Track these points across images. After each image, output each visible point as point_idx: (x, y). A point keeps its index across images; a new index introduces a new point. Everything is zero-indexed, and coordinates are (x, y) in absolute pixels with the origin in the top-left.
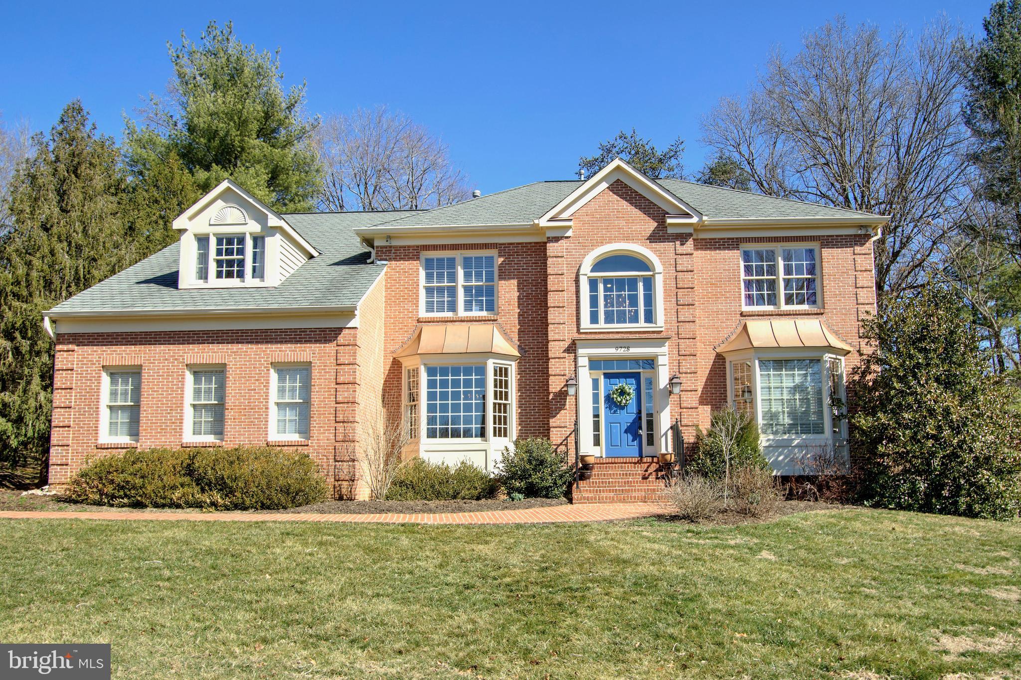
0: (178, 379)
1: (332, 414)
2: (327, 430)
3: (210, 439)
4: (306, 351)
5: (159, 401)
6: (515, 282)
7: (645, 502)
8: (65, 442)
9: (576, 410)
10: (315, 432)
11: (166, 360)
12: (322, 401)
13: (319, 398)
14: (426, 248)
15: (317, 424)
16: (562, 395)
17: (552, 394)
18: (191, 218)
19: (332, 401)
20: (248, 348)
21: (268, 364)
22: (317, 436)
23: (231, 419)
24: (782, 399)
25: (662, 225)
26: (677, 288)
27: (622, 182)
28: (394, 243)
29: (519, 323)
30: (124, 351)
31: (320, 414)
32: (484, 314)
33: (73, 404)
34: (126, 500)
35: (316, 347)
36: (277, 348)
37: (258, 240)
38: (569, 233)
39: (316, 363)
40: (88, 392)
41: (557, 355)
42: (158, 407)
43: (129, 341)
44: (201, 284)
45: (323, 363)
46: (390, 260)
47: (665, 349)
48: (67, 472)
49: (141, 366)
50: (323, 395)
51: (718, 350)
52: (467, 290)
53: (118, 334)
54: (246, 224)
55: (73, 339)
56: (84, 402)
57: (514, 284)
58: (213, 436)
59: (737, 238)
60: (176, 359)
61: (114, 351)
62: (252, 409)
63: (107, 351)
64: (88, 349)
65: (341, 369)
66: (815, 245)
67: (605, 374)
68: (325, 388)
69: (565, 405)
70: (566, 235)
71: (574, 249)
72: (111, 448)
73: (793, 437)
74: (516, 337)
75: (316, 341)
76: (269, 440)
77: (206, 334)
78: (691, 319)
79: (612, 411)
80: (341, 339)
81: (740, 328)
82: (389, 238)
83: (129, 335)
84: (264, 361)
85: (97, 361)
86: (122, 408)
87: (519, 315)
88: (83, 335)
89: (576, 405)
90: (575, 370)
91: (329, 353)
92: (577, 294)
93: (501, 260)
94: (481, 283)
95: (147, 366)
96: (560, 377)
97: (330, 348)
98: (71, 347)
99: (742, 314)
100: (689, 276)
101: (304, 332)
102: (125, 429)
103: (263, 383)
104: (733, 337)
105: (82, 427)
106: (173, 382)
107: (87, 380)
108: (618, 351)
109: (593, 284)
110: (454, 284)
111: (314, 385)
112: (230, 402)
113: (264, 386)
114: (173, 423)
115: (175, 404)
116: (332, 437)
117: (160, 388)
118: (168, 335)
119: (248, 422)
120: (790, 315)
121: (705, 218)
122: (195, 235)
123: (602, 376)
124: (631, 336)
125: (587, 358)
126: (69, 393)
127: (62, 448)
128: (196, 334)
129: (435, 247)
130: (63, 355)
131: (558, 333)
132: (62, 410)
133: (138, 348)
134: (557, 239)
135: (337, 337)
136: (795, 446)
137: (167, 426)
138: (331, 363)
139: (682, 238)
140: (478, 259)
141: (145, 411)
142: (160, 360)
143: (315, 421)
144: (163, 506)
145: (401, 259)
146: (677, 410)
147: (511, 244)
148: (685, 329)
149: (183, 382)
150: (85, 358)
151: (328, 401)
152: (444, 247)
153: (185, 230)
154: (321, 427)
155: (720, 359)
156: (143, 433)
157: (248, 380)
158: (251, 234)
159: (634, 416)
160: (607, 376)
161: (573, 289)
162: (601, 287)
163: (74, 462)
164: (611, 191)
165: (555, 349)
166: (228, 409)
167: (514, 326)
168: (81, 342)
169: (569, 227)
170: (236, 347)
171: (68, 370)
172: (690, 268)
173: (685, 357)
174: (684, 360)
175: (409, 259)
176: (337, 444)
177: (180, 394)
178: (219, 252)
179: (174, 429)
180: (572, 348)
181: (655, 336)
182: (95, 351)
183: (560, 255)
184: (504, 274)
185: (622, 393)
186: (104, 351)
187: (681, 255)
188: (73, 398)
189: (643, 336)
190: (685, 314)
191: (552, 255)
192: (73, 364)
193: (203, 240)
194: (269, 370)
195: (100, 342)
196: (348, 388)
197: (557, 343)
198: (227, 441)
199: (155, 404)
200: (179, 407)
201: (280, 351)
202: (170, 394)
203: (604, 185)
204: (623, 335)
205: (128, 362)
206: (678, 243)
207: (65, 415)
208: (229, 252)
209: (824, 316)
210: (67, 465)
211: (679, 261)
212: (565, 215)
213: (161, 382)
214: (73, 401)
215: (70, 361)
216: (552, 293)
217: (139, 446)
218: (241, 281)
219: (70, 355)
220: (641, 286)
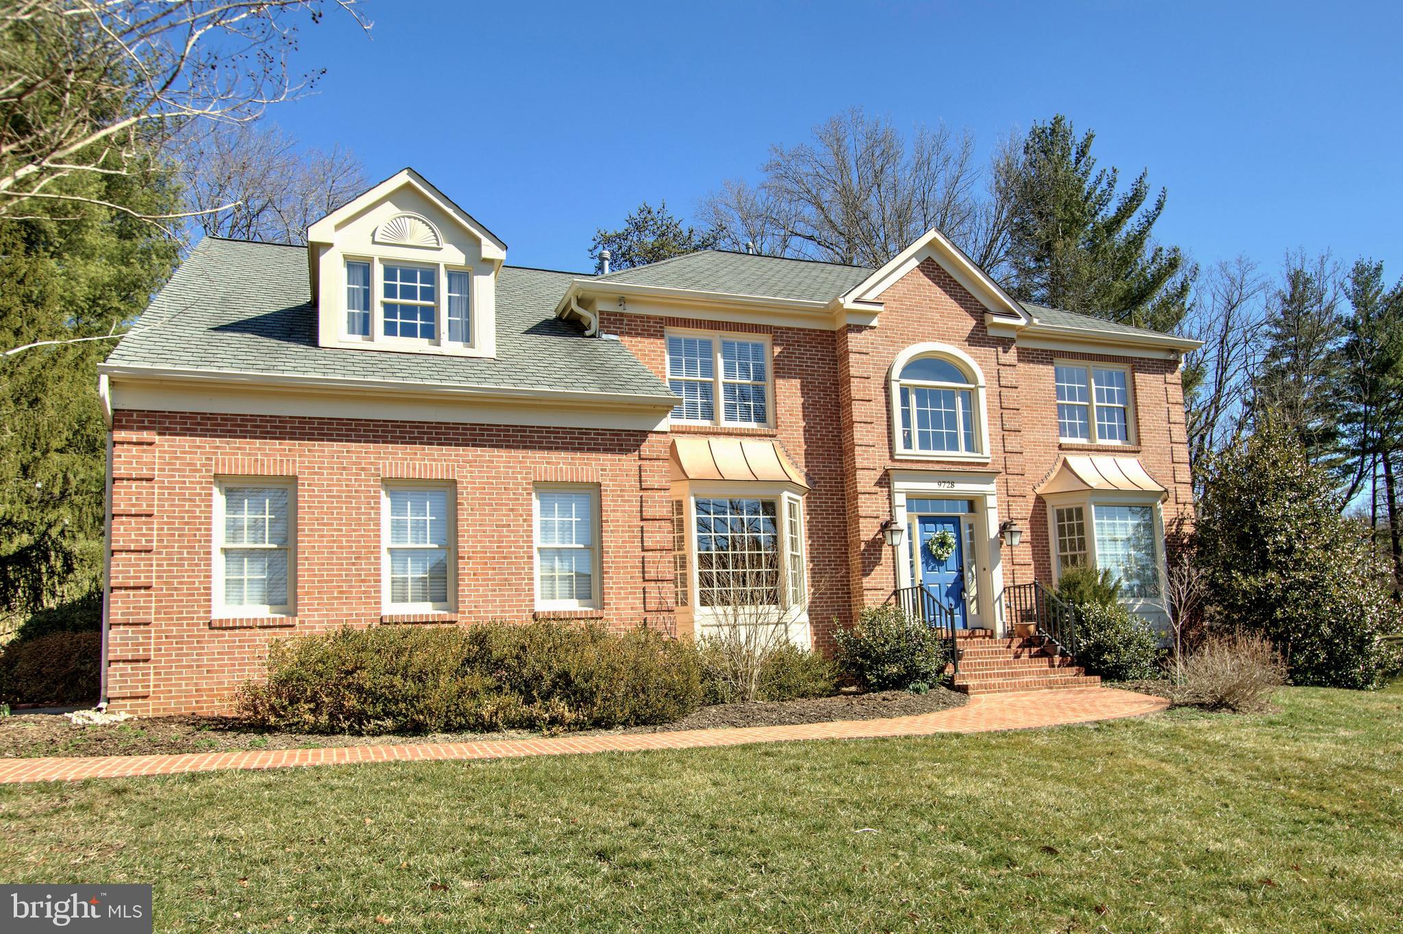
0: (369, 503)
1: (637, 567)
2: (630, 593)
3: (426, 609)
4: (590, 465)
5: (334, 541)
6: (797, 383)
7: (1051, 688)
8: (141, 617)
9: (894, 566)
10: (611, 598)
11: (344, 468)
12: (621, 547)
13: (616, 542)
14: (674, 322)
15: (614, 583)
16: (875, 546)
17: (863, 544)
18: (339, 227)
19: (636, 547)
20: (493, 456)
21: (529, 484)
22: (615, 604)
23: (469, 574)
24: (1117, 555)
25: (981, 325)
26: (1002, 409)
27: (933, 261)
28: (631, 310)
29: (806, 443)
30: (259, 449)
31: (618, 568)
32: (752, 425)
33: (155, 544)
34: (389, 723)
35: (607, 459)
36: (544, 458)
37: (461, 279)
38: (874, 323)
39: (608, 486)
40: (187, 523)
41: (868, 489)
42: (333, 553)
43: (268, 433)
44: (357, 341)
45: (619, 486)
46: (622, 334)
47: (991, 488)
48: (148, 674)
49: (295, 478)
50: (622, 537)
51: (1038, 491)
52: (729, 388)
53: (245, 418)
54: (440, 249)
55: (150, 422)
56: (179, 541)
57: (796, 386)
58: (429, 604)
59: (1051, 351)
60: (363, 469)
61: (239, 448)
62: (505, 558)
63: (224, 448)
64: (185, 442)
65: (648, 496)
66: (1126, 368)
67: (920, 517)
68: (623, 526)
69: (880, 558)
70: (872, 324)
71: (881, 345)
72: (240, 628)
73: (1131, 602)
74: (802, 461)
75: (606, 450)
76: (537, 609)
77: (417, 427)
78: (1019, 449)
79: (930, 568)
80: (645, 449)
81: (1059, 465)
82: (622, 300)
83: (267, 421)
84: (522, 478)
85: (202, 465)
86: (250, 553)
87: (805, 431)
88: (171, 415)
89: (894, 559)
90: (890, 511)
91: (627, 471)
92: (887, 407)
93: (778, 350)
94: (748, 382)
95: (306, 479)
96: (872, 520)
97: (628, 462)
98: (145, 435)
99: (1060, 447)
100: (1013, 393)
101: (586, 434)
102: (257, 591)
103: (521, 515)
104: (1053, 475)
105: (176, 589)
106: (359, 508)
107: (185, 500)
108: (941, 488)
109: (905, 392)
110: (712, 379)
111: (607, 521)
112: (466, 545)
113: (525, 520)
114: (363, 581)
115: (365, 547)
116: (640, 605)
117: (335, 519)
118: (344, 424)
119: (501, 580)
120: (1108, 451)
121: (1036, 321)
122: (345, 257)
123: (917, 521)
124: (953, 468)
125: (904, 495)
126: (145, 523)
127: (134, 628)
128: (399, 427)
129: (686, 323)
130: (128, 451)
131: (867, 459)
132: (133, 556)
133: (287, 444)
134: (859, 329)
135: (639, 446)
136: (1136, 612)
137: (351, 587)
138: (631, 486)
139: (1005, 343)
140: (742, 346)
141: (307, 559)
142: (333, 468)
143: (611, 578)
144: (460, 729)
145: (637, 335)
146: (1010, 567)
147: (790, 329)
148: (1013, 460)
149: (377, 509)
150: (177, 458)
151: (631, 547)
152: (699, 324)
153: (330, 246)
154: (621, 588)
155: (1040, 500)
156: (304, 600)
157: (495, 510)
158: (446, 266)
159: (955, 574)
160: (924, 520)
161: (882, 399)
162: (913, 399)
163: (163, 655)
164: (922, 271)
165: (865, 481)
166: (463, 558)
167: (799, 446)
168: (168, 429)
169: (874, 314)
170: (471, 453)
171: (142, 479)
172: (1014, 384)
173: (1015, 499)
174: (1014, 501)
175: (650, 336)
176: (648, 616)
177: (374, 530)
178: (390, 291)
179: (365, 592)
180: (885, 481)
181: (980, 469)
182: (199, 447)
183: (864, 350)
184: (782, 370)
185: (943, 543)
186: (217, 447)
187: (1004, 365)
188: (154, 533)
189: (968, 468)
190: (1013, 443)
191: (854, 349)
192: (153, 469)
193: (359, 268)
194: (530, 494)
195: (208, 430)
196: (660, 527)
197: (866, 472)
198: (464, 612)
199: (325, 547)
200: (372, 553)
201: (548, 463)
202: (354, 530)
203: (914, 263)
204: (944, 466)
205: (270, 469)
206: (1000, 349)
207: (138, 565)
208: (409, 293)
209: (1140, 454)
210: (146, 661)
211: (1003, 374)
212: (870, 297)
213: (336, 508)
214: (155, 538)
215: (146, 464)
216: (857, 403)
217: (297, 624)
218: (431, 344)
219: (144, 451)
220: (959, 400)
